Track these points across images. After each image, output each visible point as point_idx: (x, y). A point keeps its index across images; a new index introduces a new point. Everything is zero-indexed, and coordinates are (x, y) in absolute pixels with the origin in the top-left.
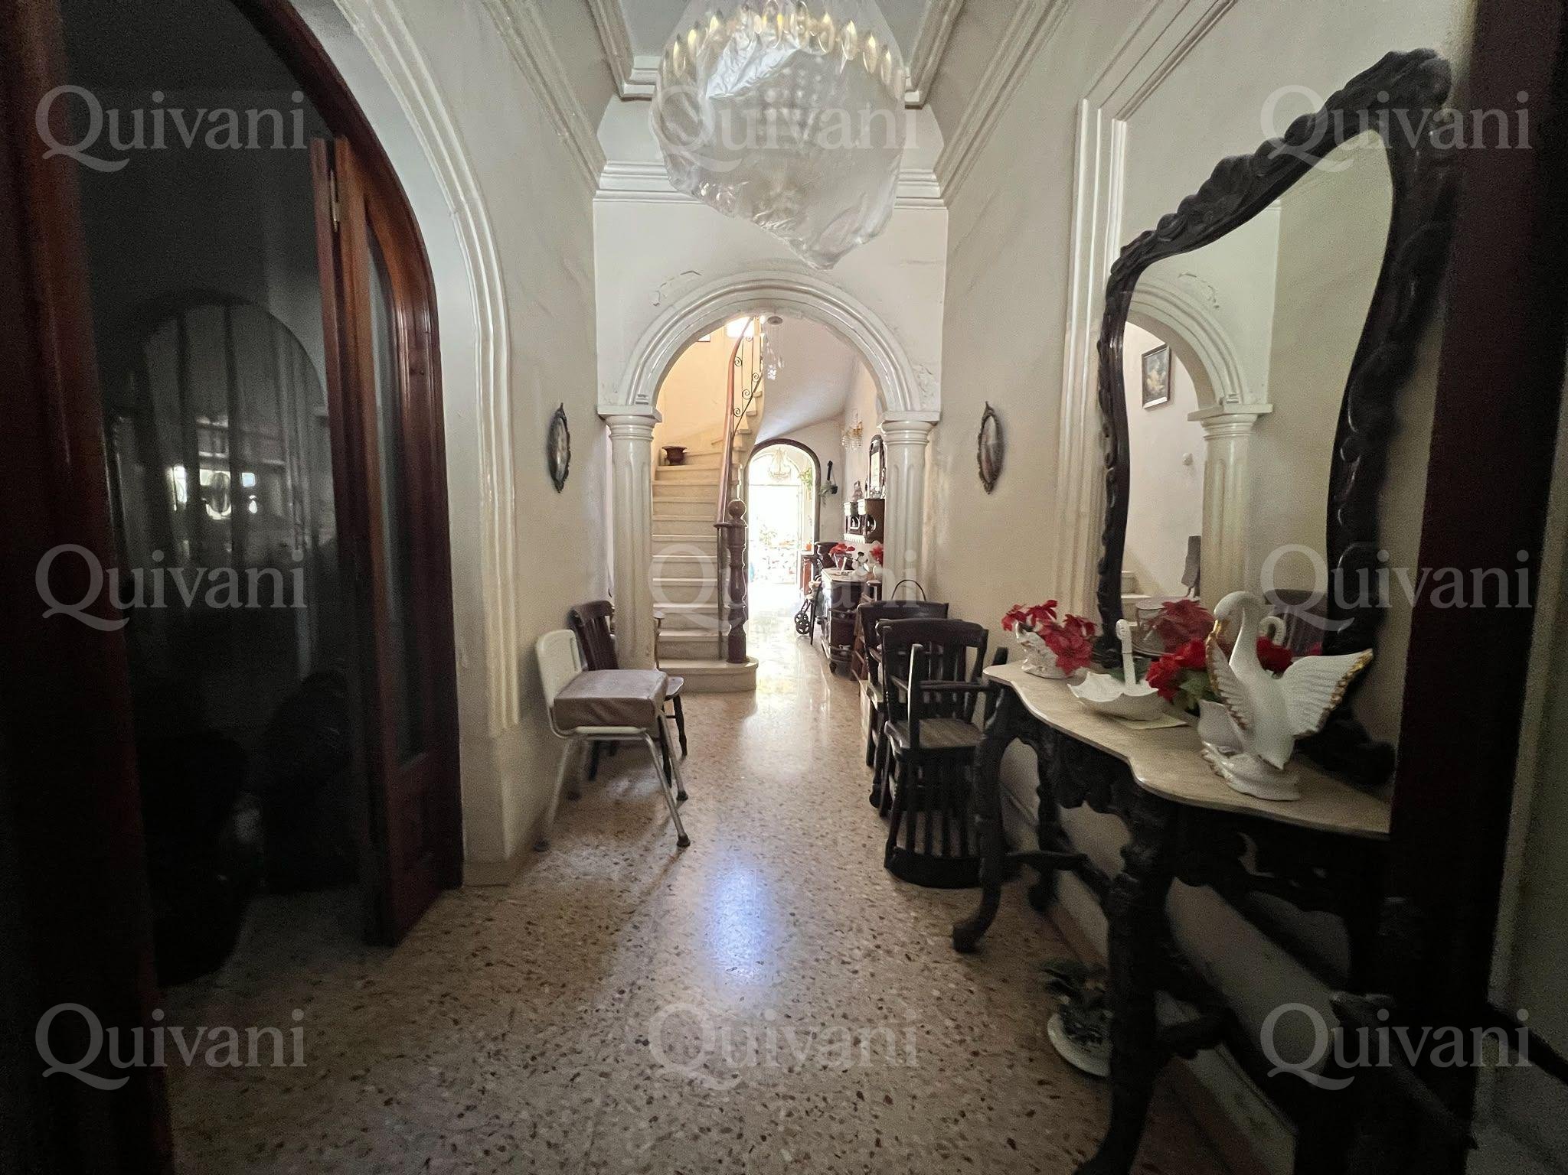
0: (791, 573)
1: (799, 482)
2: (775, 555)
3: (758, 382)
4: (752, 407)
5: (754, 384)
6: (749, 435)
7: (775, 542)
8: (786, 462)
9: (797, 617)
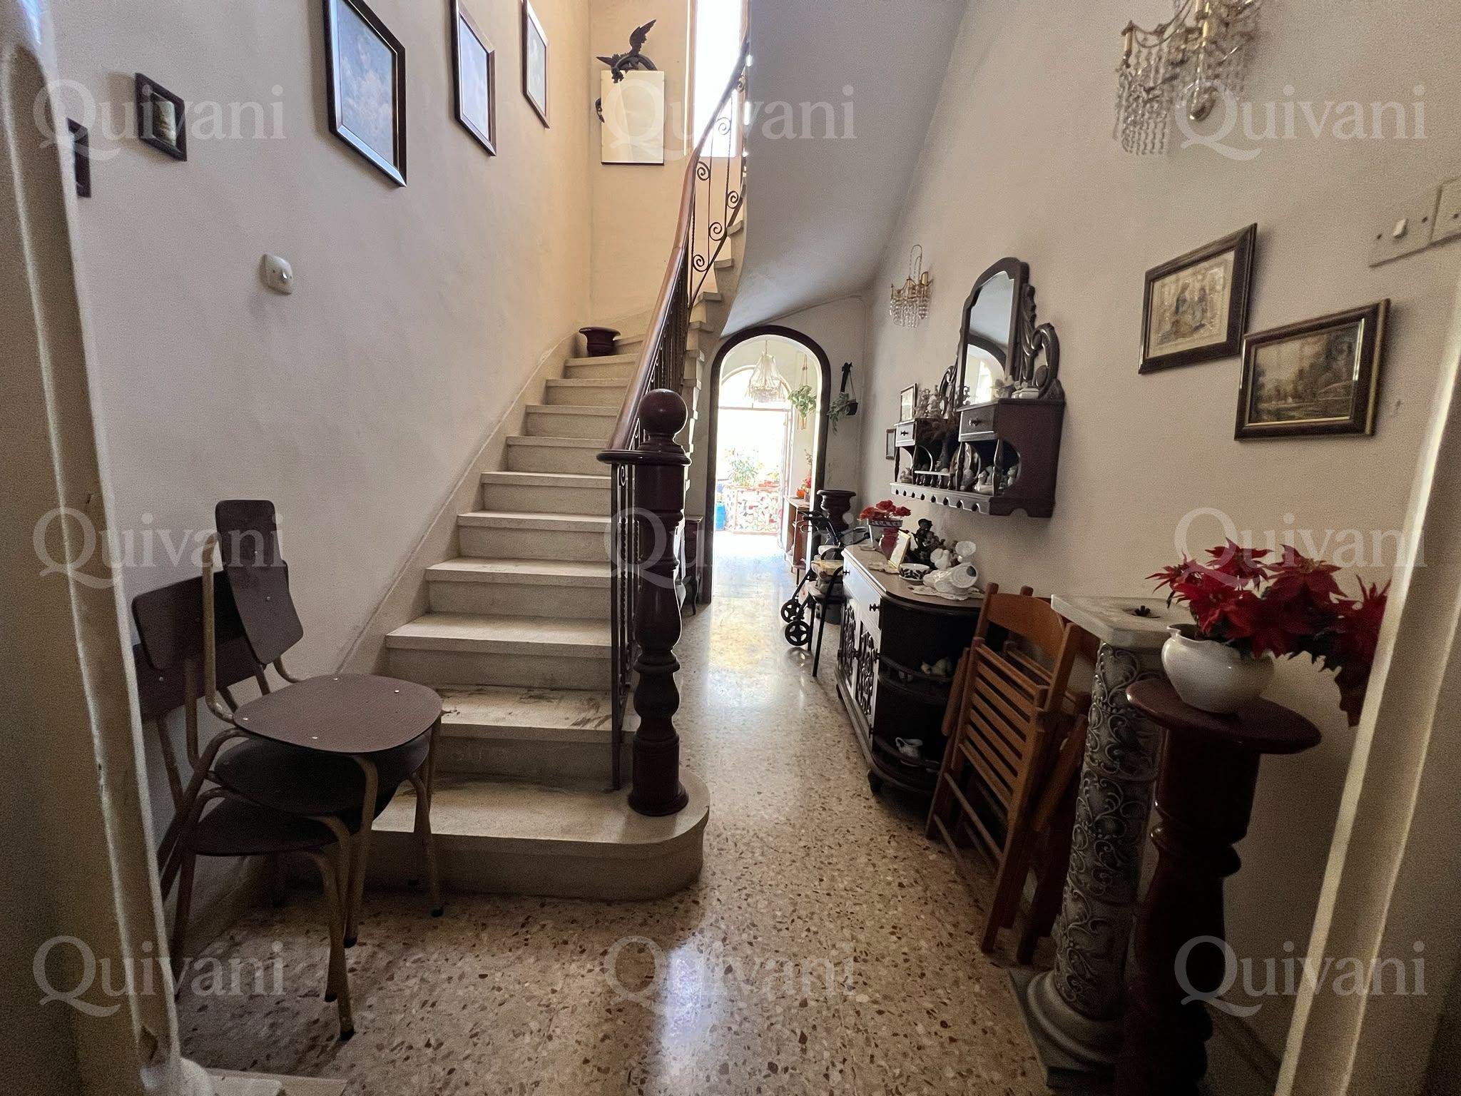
0: (772, 521)
1: (788, 404)
2: (752, 498)
3: (737, 209)
4: (725, 254)
5: (730, 212)
6: (719, 304)
7: (753, 483)
8: (774, 374)
9: (785, 608)
